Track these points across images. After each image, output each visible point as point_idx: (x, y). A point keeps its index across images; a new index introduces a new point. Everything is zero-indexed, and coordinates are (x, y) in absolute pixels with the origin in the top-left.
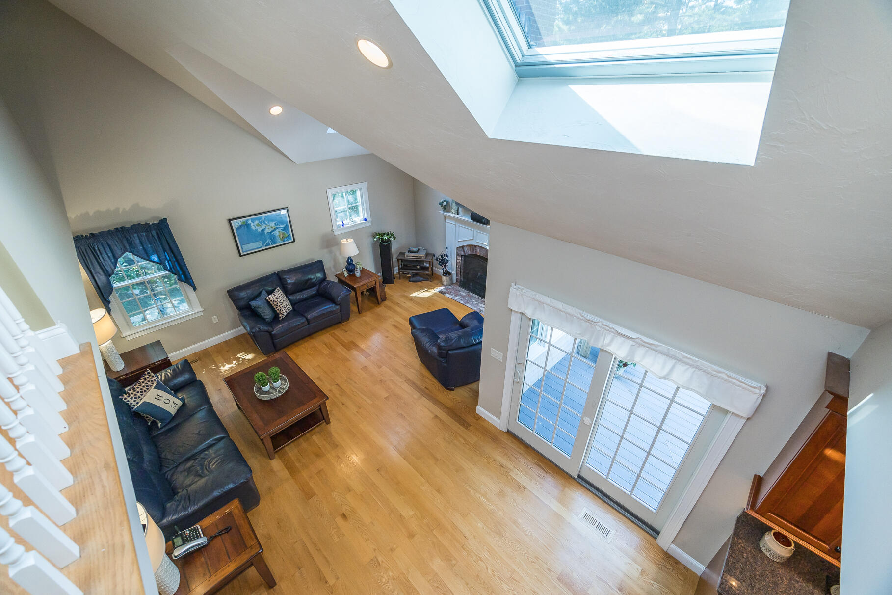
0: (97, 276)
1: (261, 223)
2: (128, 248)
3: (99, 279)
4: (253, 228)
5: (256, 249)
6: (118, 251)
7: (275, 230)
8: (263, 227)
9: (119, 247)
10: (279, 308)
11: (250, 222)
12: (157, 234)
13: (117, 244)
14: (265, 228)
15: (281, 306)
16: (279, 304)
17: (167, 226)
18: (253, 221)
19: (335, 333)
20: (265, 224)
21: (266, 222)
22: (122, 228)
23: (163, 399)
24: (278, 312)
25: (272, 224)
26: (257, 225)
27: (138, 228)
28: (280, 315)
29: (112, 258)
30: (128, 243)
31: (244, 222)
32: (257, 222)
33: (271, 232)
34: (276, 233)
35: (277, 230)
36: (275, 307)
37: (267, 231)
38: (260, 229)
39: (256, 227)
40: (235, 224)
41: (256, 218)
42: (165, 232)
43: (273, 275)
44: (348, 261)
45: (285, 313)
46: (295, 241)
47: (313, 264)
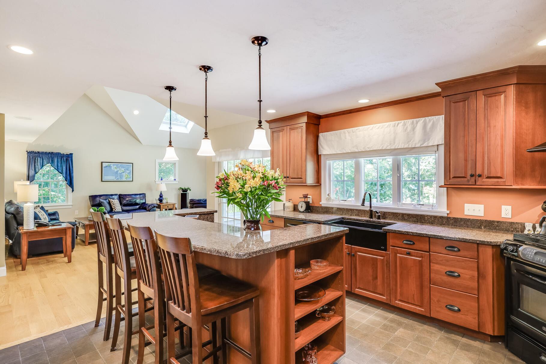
0: (31, 171)
1: (117, 167)
2: (51, 161)
3: (31, 172)
4: (112, 168)
5: (111, 180)
6: (45, 162)
7: (124, 172)
8: (118, 170)
9: (47, 161)
10: (114, 206)
11: (112, 165)
12: (66, 159)
13: (46, 159)
14: (119, 170)
15: (115, 205)
16: (115, 204)
17: (72, 157)
18: (114, 165)
20: (119, 168)
21: (120, 168)
22: (52, 153)
23: (41, 213)
24: (113, 208)
25: (123, 169)
27: (58, 155)
28: (114, 210)
29: (41, 165)
30: (52, 160)
31: (109, 165)
32: (115, 166)
33: (121, 173)
35: (125, 173)
36: (112, 205)
37: (120, 172)
38: (116, 170)
39: (114, 169)
40: (104, 165)
41: (116, 164)
42: (70, 159)
43: (116, 195)
44: (160, 195)
45: (117, 209)
46: (132, 181)
47: (140, 194)
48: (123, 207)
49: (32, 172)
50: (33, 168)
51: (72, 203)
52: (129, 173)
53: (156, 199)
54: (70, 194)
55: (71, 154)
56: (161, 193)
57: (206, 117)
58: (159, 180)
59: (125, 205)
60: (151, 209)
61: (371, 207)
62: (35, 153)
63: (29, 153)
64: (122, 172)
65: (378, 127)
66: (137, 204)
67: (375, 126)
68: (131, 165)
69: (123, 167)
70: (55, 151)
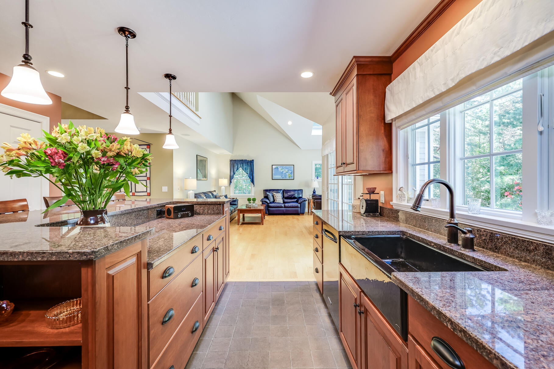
1: (283, 168)
4: (279, 170)
5: (278, 178)
6: (239, 167)
7: (287, 172)
8: (283, 170)
10: (276, 198)
11: (279, 167)
12: (250, 164)
13: (240, 164)
16: (276, 196)
17: (253, 162)
18: (280, 167)
19: (299, 219)
21: (285, 169)
22: (242, 160)
25: (287, 170)
26: (281, 169)
27: (246, 161)
28: (275, 201)
29: (237, 168)
30: (242, 165)
31: (277, 167)
32: (281, 168)
34: (287, 174)
36: (274, 197)
37: (284, 172)
38: (282, 171)
40: (274, 167)
41: (281, 167)
42: (252, 164)
43: (281, 190)
44: (313, 191)
45: (277, 201)
46: (294, 179)
47: (298, 190)
48: (284, 199)
49: (232, 173)
50: (233, 171)
51: (254, 195)
52: (291, 173)
53: (310, 195)
54: (253, 188)
55: (253, 160)
56: (314, 190)
57: (127, 88)
58: (315, 178)
59: (287, 198)
60: (302, 202)
61: (452, 215)
62: (234, 161)
63: (231, 161)
64: (286, 172)
65: (472, 17)
66: (295, 198)
67: (465, 20)
68: (292, 167)
69: (287, 169)
70: (244, 159)
